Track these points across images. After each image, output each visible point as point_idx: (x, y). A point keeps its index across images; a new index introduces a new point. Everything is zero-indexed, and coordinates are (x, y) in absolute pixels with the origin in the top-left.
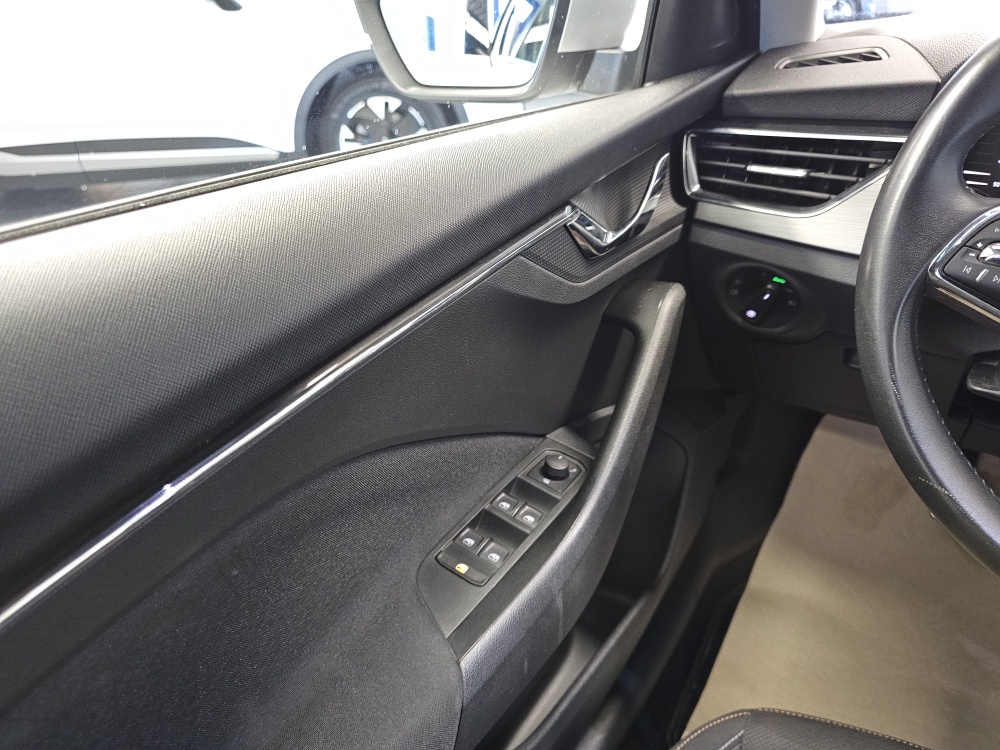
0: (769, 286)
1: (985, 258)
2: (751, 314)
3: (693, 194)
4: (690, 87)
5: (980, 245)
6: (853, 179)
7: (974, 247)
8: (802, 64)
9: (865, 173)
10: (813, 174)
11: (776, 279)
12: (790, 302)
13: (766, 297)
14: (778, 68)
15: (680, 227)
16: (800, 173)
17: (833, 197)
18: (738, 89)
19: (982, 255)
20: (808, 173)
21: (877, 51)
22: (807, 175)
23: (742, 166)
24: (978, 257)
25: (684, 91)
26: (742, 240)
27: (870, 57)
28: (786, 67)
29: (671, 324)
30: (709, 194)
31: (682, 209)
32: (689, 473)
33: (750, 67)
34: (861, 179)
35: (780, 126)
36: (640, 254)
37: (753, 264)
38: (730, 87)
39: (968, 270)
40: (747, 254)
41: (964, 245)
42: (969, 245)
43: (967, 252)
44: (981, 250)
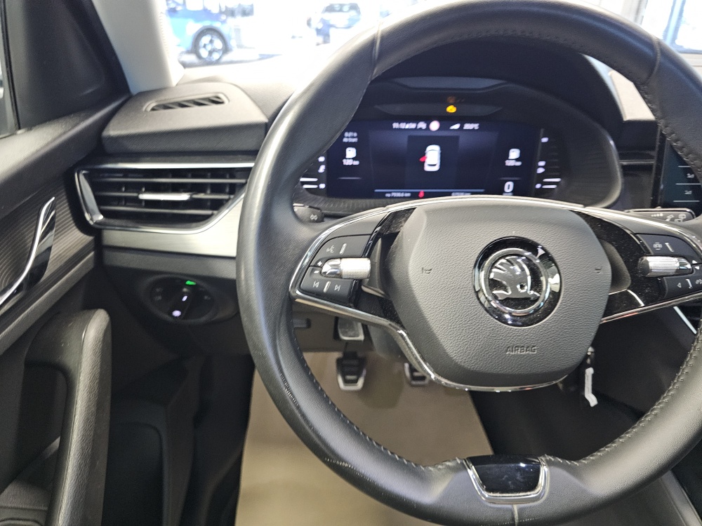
0: (185, 290)
1: (325, 273)
2: (177, 313)
3: (96, 223)
4: (65, 133)
5: (320, 264)
6: (225, 197)
7: (316, 266)
8: (166, 107)
9: (234, 190)
10: (195, 196)
11: (189, 283)
12: (206, 297)
13: (185, 298)
14: (146, 110)
15: (92, 254)
16: (184, 197)
17: (215, 212)
18: (113, 130)
19: (323, 271)
20: (191, 195)
21: (221, 96)
22: (191, 197)
23: (135, 195)
24: (321, 272)
25: (60, 136)
26: (151, 257)
27: (216, 101)
28: (153, 109)
29: (98, 354)
30: (112, 221)
31: (89, 238)
32: (165, 447)
33: (123, 109)
34: (232, 196)
35: (160, 159)
36: (47, 298)
37: (166, 276)
38: (106, 129)
39: (316, 285)
40: (158, 268)
41: (309, 266)
42: (313, 265)
43: (313, 271)
44: (321, 267)
